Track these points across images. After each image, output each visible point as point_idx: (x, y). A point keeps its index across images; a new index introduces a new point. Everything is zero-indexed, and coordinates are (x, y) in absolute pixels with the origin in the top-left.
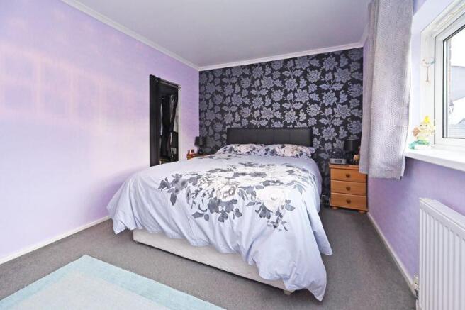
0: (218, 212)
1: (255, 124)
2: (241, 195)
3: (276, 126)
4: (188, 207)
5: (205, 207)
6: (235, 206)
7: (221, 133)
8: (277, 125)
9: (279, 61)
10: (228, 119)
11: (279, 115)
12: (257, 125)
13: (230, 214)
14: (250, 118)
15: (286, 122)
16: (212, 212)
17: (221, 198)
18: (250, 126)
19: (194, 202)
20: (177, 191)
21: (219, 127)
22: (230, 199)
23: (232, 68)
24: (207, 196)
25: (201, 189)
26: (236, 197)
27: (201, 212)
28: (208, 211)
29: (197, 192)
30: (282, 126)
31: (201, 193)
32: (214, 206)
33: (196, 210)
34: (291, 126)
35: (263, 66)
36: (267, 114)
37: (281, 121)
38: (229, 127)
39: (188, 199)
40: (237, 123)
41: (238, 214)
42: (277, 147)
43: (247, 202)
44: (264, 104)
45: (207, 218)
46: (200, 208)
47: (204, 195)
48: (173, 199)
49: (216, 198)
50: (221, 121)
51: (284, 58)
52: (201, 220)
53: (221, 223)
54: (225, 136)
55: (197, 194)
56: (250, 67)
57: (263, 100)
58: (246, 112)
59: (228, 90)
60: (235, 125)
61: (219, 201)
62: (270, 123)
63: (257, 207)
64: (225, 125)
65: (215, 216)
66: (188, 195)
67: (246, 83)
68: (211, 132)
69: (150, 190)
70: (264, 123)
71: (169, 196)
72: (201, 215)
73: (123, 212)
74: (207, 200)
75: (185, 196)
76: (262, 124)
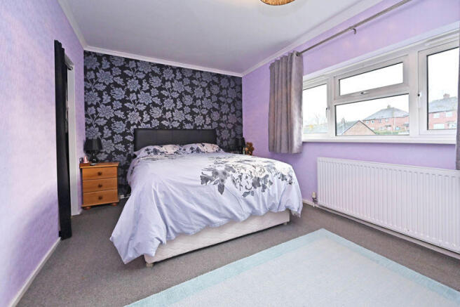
0: (259, 186)
1: (167, 125)
2: (269, 171)
3: (187, 128)
4: (237, 191)
5: (250, 186)
6: (268, 179)
7: (124, 134)
8: (188, 126)
9: (188, 69)
10: (134, 118)
11: (189, 118)
12: (169, 126)
13: (267, 185)
14: (160, 119)
15: (195, 124)
16: (255, 188)
17: (258, 176)
18: (161, 127)
19: (241, 185)
20: (222, 181)
21: (120, 127)
22: (264, 175)
23: (138, 61)
24: (249, 178)
25: (242, 174)
26: (267, 173)
27: (248, 191)
28: (253, 188)
29: (240, 177)
30: (192, 127)
31: (244, 177)
32: (256, 183)
33: (244, 190)
34: (200, 128)
35: (174, 70)
36: (179, 116)
37: (192, 123)
38: (135, 127)
39: (235, 184)
40: (146, 123)
41: (271, 183)
42: (199, 146)
43: (273, 174)
44: (176, 107)
45: (253, 194)
46: (246, 188)
47: (247, 177)
48: (221, 189)
49: (255, 177)
50: (124, 121)
51: (192, 68)
52: (249, 197)
53: (263, 193)
54: (130, 138)
55: (241, 179)
56: (161, 66)
57: (175, 102)
58: (157, 113)
59: (133, 85)
60: (143, 126)
61: (258, 178)
62: (181, 125)
63: (279, 176)
64: (129, 125)
65: (259, 190)
66: (234, 181)
67: (156, 82)
68: (107, 133)
69: (189, 189)
70: (176, 125)
71: (216, 187)
72: (248, 193)
73: (156, 226)
74: (251, 181)
75: (232, 182)
76: (174, 126)
